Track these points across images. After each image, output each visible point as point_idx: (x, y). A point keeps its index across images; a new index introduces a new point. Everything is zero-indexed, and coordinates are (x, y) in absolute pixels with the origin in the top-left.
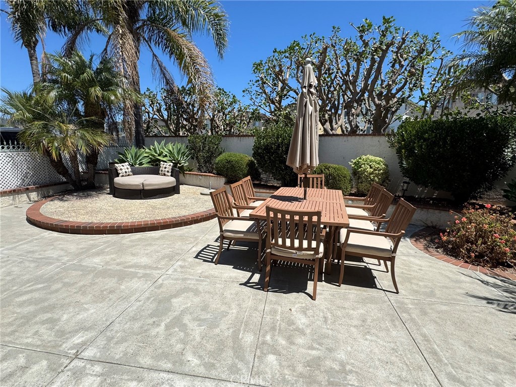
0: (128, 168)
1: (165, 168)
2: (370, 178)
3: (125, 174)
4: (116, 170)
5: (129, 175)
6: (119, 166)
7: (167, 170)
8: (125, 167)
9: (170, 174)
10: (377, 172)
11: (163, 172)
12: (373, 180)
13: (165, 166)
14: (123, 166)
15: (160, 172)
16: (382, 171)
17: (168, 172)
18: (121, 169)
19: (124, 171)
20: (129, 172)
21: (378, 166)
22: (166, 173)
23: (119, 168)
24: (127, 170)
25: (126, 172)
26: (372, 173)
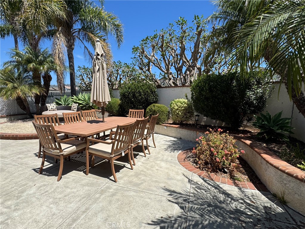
0: (53, 106)
1: (74, 106)
2: (176, 113)
3: (51, 109)
4: (47, 107)
5: (54, 110)
6: (49, 105)
7: (74, 107)
8: (52, 106)
9: (76, 110)
10: (180, 109)
11: (73, 109)
12: (178, 114)
13: (74, 105)
14: (51, 105)
15: (71, 109)
16: (183, 108)
17: (75, 109)
18: (49, 107)
19: (51, 108)
20: (54, 108)
21: (181, 104)
22: (74, 109)
23: (48, 106)
24: (53, 107)
25: (52, 108)
26: (178, 109)
